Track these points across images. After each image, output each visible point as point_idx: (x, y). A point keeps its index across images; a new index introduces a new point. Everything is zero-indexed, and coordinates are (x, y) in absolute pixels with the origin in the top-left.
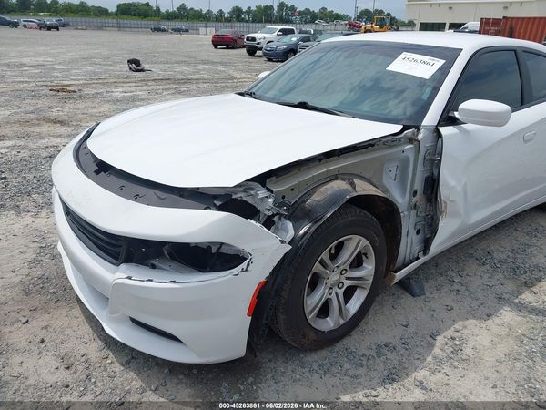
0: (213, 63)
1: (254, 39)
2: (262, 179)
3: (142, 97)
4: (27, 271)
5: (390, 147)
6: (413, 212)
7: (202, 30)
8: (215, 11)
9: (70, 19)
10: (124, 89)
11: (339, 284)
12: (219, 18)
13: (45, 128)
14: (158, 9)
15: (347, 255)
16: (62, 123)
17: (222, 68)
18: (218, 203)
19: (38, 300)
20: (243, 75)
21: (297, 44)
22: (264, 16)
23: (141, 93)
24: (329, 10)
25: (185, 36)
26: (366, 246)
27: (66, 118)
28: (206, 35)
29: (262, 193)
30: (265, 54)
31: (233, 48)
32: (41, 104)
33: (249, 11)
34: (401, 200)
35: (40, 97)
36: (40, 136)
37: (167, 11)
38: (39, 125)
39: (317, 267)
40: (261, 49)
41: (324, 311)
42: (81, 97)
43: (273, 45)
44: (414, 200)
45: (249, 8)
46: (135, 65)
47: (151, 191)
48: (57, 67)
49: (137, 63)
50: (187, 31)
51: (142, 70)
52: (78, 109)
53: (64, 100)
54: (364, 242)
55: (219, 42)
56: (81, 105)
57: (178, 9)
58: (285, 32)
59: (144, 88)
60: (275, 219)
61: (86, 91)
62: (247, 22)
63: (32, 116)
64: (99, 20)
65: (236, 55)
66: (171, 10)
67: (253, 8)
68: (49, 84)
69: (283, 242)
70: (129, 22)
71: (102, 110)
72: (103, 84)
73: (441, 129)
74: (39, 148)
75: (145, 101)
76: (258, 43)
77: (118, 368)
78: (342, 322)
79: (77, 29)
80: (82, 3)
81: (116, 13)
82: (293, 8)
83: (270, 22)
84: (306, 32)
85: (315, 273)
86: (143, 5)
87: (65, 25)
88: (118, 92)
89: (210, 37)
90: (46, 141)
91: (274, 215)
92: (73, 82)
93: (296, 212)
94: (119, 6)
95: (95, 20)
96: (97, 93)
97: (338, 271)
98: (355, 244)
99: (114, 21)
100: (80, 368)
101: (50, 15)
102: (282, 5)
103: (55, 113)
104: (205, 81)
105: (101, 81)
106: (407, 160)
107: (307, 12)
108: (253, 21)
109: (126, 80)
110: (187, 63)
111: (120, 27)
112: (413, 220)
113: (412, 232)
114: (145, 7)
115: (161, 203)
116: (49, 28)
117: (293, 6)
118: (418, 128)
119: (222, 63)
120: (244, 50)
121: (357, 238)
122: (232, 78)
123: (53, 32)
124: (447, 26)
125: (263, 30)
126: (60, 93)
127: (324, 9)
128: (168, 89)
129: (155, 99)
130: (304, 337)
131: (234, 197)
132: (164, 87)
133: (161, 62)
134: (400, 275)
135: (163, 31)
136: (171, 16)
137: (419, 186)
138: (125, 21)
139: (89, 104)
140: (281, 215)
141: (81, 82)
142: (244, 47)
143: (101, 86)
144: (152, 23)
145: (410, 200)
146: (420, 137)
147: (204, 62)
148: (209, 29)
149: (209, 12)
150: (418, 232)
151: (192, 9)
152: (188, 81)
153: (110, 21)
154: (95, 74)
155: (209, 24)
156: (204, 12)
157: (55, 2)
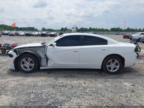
1: (132, 36)
37: (124, 30)
39: (23, 61)
54: (31, 59)
57: (127, 29)
64: (103, 32)
70: (110, 32)
78: (28, 70)
86: (118, 28)
94: (111, 29)
111: (108, 34)
135: (119, 34)
151: (131, 29)
156: (135, 29)
157: (96, 29)
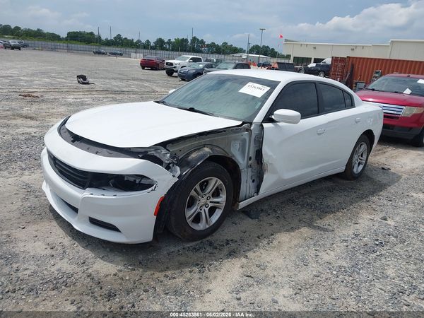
0: (141, 80)
1: (171, 64)
2: (164, 144)
3: (88, 103)
4: (21, 204)
5: (235, 133)
6: (250, 169)
7: (133, 55)
8: (143, 41)
9: (29, 42)
10: (75, 97)
11: (206, 205)
12: (147, 46)
13: (19, 121)
14: (100, 37)
15: (210, 188)
16: (31, 118)
17: (147, 84)
18: (141, 156)
19: (30, 218)
20: (163, 90)
21: (203, 69)
22: (181, 46)
23: (87, 99)
24: (229, 44)
25: (120, 58)
26: (221, 184)
27: (34, 115)
28: (136, 58)
29: (164, 151)
30: (180, 76)
31: (156, 69)
32: (14, 105)
33: (169, 42)
34: (242, 162)
35: (13, 100)
36: (17, 126)
37: (106, 39)
38: (14, 119)
39: (193, 193)
40: (177, 71)
41: (197, 219)
42: (43, 101)
43: (186, 69)
44: (250, 162)
45: (170, 40)
46: (83, 79)
47: (105, 150)
48: (22, 78)
49: (84, 78)
50: (121, 55)
51: (88, 83)
52: (42, 109)
53: (32, 103)
54: (220, 182)
55: (146, 65)
56: (44, 106)
57: (115, 38)
58: (195, 60)
59: (90, 96)
60: (171, 165)
61: (46, 97)
62: (167, 50)
63: (9, 113)
64: (53, 44)
65: (158, 75)
66: (109, 39)
67: (173, 40)
68: (18, 90)
69: (174, 176)
70: (76, 46)
71: (60, 110)
72: (59, 92)
73: (264, 124)
74: (17, 134)
75: (91, 105)
76: (175, 67)
77: (81, 249)
78: (207, 226)
79: (34, 49)
80: (39, 30)
81: (66, 39)
82: (202, 42)
83: (185, 51)
84: (210, 61)
85: (191, 196)
86: (88, 34)
87: (25, 46)
88: (70, 99)
89: (139, 60)
90: (21, 130)
91: (170, 164)
92: (36, 90)
93: (182, 163)
94: (69, 34)
95: (49, 43)
96: (55, 99)
97: (205, 198)
98: (214, 182)
99: (64, 44)
100: (59, 248)
101: (14, 38)
102: (194, 39)
103: (25, 111)
104: (135, 93)
105: (57, 90)
106: (245, 140)
107: (213, 45)
108: (172, 50)
109: (75, 90)
110: (121, 80)
111: (69, 50)
112: (250, 174)
113: (250, 181)
114: (89, 36)
115: (110, 155)
116: (13, 48)
117: (202, 40)
118: (251, 123)
119: (147, 81)
120: (165, 71)
121: (215, 179)
122: (154, 92)
123: (16, 51)
124: (312, 60)
125: (179, 58)
126: (27, 98)
127: (225, 43)
128: (107, 98)
129: (98, 104)
130: (185, 231)
131: (149, 153)
132: (104, 96)
133: (101, 78)
134: (242, 205)
135: (103, 54)
136: (109, 43)
137: (252, 154)
138: (73, 45)
139: (50, 106)
140: (173, 163)
141: (42, 90)
142: (164, 69)
143: (57, 94)
144: (94, 48)
145: (248, 163)
146: (252, 128)
147: (134, 79)
148: (138, 54)
149: (139, 41)
150: (253, 181)
151: (126, 38)
152: (122, 92)
153: (61, 44)
154: (52, 84)
155: (138, 50)
156: (135, 41)
157: (17, 28)
